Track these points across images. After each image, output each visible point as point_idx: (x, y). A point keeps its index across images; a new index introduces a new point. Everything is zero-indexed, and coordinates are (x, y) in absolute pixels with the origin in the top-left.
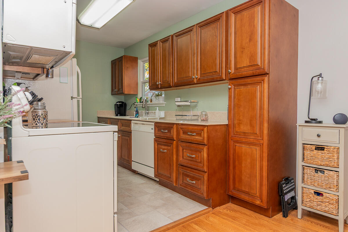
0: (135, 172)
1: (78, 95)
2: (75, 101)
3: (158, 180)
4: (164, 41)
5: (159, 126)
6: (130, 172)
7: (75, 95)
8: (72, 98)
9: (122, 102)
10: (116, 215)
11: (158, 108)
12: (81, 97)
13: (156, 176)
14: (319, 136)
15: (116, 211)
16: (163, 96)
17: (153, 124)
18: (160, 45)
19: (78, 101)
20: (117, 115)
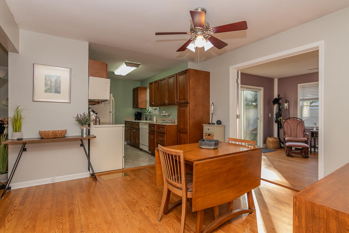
0: (141, 150)
1: (113, 111)
2: (111, 113)
3: (150, 152)
4: (156, 82)
5: (151, 126)
6: (139, 150)
7: (112, 111)
8: (110, 112)
9: (139, 112)
10: (123, 158)
11: (155, 116)
12: (114, 111)
13: (149, 150)
14: (208, 129)
15: (123, 156)
16: (158, 109)
17: (148, 124)
18: (153, 84)
19: (113, 113)
20: (135, 120)
